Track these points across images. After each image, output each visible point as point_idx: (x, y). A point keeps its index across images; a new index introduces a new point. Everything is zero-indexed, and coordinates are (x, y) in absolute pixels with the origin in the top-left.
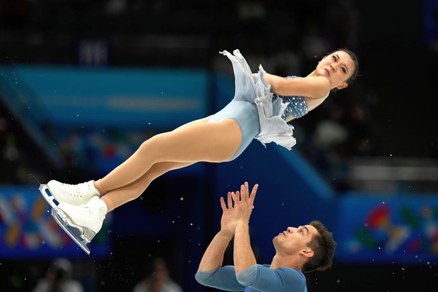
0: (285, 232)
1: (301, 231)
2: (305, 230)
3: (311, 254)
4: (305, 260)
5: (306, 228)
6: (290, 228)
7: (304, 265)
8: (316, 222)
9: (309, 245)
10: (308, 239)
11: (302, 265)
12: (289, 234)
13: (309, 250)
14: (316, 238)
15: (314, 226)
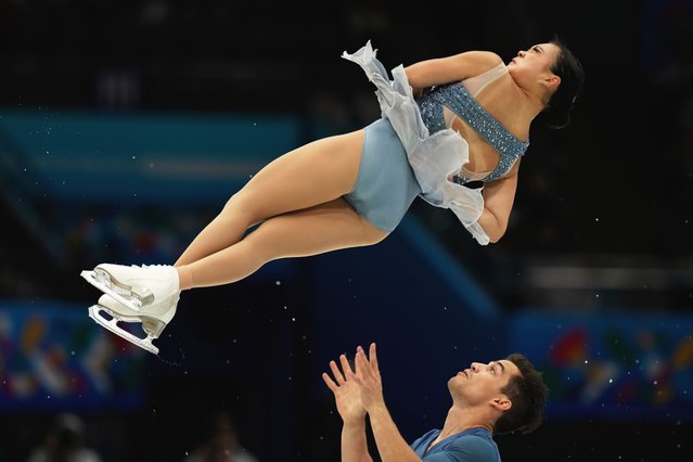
0: (467, 370)
1: (492, 369)
2: (499, 368)
3: (508, 406)
4: (497, 415)
5: (500, 364)
6: (475, 364)
7: (497, 423)
8: (517, 356)
9: (504, 391)
10: (504, 382)
11: (493, 423)
12: (474, 374)
13: (504, 398)
14: (515, 380)
15: (513, 361)
